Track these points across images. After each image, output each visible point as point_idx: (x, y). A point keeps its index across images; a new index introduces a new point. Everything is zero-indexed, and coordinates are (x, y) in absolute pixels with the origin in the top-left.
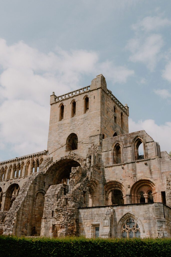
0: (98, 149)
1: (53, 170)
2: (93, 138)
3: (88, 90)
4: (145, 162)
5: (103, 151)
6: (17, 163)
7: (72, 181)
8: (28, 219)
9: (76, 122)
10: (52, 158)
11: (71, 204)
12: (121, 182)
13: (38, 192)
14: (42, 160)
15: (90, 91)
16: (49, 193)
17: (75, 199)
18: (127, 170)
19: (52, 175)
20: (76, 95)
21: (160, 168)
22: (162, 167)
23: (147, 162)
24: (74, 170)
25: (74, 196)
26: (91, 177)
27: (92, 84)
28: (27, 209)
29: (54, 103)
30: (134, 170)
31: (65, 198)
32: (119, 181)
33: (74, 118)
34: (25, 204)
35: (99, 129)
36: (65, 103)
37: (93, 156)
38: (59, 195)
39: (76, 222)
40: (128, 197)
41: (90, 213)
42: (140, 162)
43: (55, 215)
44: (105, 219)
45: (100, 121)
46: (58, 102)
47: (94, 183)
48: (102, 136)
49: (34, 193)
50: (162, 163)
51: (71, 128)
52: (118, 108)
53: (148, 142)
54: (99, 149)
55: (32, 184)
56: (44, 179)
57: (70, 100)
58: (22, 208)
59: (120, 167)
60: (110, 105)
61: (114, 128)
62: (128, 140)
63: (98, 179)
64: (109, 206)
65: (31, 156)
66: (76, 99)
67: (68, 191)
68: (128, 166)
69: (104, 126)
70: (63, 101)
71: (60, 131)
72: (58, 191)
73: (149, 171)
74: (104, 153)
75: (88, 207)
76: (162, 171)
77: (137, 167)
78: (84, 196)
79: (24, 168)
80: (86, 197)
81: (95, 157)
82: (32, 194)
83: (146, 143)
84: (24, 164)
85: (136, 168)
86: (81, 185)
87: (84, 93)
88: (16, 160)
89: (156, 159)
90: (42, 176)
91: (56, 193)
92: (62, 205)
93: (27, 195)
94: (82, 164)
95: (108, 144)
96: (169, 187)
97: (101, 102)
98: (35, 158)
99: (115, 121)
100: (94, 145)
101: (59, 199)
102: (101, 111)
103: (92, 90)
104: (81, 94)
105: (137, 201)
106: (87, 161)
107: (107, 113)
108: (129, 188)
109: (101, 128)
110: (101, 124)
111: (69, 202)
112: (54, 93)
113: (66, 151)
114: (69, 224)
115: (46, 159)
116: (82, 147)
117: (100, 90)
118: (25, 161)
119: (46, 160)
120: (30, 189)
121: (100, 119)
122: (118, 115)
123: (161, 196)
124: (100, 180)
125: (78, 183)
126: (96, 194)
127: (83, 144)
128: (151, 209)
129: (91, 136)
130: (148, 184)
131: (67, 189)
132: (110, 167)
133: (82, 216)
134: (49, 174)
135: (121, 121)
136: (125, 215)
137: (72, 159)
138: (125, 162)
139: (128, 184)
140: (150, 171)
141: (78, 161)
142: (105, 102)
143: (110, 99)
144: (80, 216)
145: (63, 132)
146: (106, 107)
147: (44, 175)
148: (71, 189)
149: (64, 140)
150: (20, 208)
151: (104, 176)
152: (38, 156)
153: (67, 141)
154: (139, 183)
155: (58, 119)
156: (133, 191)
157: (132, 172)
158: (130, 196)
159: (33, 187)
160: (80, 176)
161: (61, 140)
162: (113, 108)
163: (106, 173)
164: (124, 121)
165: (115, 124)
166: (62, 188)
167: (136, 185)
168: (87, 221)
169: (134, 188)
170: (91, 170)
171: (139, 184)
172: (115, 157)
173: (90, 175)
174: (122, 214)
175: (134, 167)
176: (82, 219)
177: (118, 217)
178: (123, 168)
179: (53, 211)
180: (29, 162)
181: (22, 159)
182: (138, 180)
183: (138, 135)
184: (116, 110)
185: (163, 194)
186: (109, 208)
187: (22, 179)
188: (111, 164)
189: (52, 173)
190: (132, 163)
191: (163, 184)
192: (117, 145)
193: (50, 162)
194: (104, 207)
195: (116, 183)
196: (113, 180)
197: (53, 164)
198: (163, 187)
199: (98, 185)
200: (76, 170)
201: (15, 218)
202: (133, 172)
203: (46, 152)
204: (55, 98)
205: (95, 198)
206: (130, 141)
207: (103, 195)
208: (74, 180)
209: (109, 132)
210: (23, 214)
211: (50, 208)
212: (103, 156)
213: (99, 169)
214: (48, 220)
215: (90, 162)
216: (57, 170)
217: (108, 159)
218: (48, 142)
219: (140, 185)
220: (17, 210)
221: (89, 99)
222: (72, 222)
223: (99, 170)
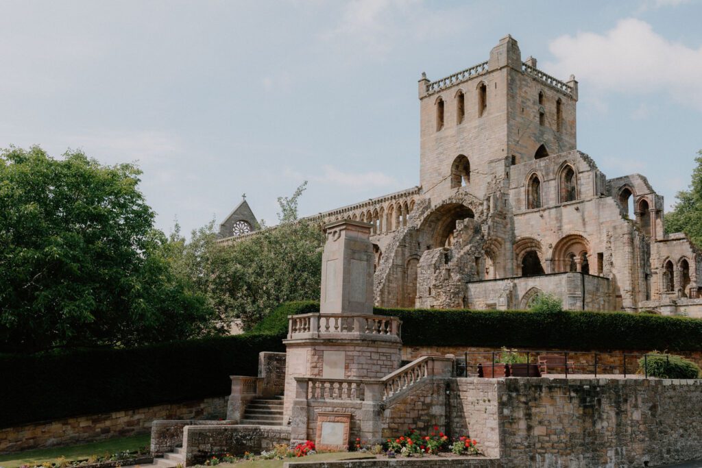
0: (502, 185)
1: (432, 221)
2: (493, 164)
3: (485, 71)
4: (576, 206)
5: (511, 187)
6: (372, 209)
7: (457, 242)
8: (397, 300)
9: (465, 134)
10: (429, 199)
11: (456, 277)
12: (539, 239)
13: (410, 258)
14: (413, 202)
15: (488, 72)
16: (423, 262)
17: (461, 270)
18: (548, 220)
19: (431, 229)
20: (463, 80)
21: (599, 216)
22: (601, 213)
23: (579, 205)
24: (459, 225)
25: (460, 265)
26: (489, 234)
27: (491, 57)
28: (395, 285)
29: (426, 97)
30: (559, 219)
31: (446, 269)
32: (535, 237)
33: (461, 126)
34: (391, 278)
35: (505, 147)
36: (445, 96)
37: (494, 198)
38: (437, 265)
39: (464, 301)
40: (549, 262)
41: (484, 289)
42: (568, 207)
43: (433, 292)
44: (500, 297)
45: (506, 133)
46: (433, 94)
47: (496, 241)
48: (511, 160)
49: (403, 259)
50: (601, 207)
51: (458, 145)
52: (548, 93)
53: (582, 172)
54: (504, 184)
55: (398, 247)
56: (418, 237)
57: (454, 90)
58: (387, 284)
59: (538, 214)
60: (529, 93)
61: (539, 137)
62: (551, 168)
63: (503, 236)
64: (508, 279)
65: (395, 196)
66: (464, 88)
67: (452, 257)
68: (549, 212)
69: (514, 140)
70: (441, 93)
71: (440, 150)
72: (436, 259)
73: (581, 221)
74: (513, 190)
75: (483, 279)
76: (601, 221)
77: (564, 214)
78: (477, 264)
79: (385, 217)
80: (480, 265)
81: (496, 200)
82: (401, 261)
83: (579, 173)
84: (384, 210)
85: (561, 216)
86: (471, 247)
87: (477, 77)
88: (369, 203)
89: (593, 201)
90: (413, 233)
91: (433, 262)
92: (442, 278)
93: (393, 264)
94: (476, 211)
95: (520, 176)
96: (609, 245)
97: (508, 94)
98: (401, 199)
99: (542, 122)
100: (495, 177)
101: (438, 271)
102: (508, 114)
103: (492, 71)
104: (472, 79)
105: (565, 268)
106: (485, 207)
107: (523, 111)
108: (550, 248)
109: (508, 145)
110: (508, 137)
111: (452, 274)
112: (424, 74)
113: (452, 187)
114: (452, 305)
115: (419, 202)
116: (477, 181)
117: (505, 70)
118: (386, 205)
119: (419, 204)
120: (396, 256)
121: (506, 129)
122: (550, 107)
123: (596, 260)
124: (507, 237)
125: (467, 245)
126: (500, 260)
127: (478, 174)
128: (564, 282)
129: (492, 162)
130: (580, 241)
131: (449, 254)
132: (521, 214)
133: (473, 293)
134: (426, 229)
135: (556, 117)
136: (530, 290)
137: (461, 202)
138: (545, 207)
139: (550, 242)
140: (584, 220)
141: (470, 207)
142: (518, 91)
143: (529, 81)
144: (469, 294)
145: (445, 152)
146: (519, 100)
147: (418, 230)
148: (456, 255)
149: (447, 168)
150: (384, 285)
151: (513, 229)
152: (406, 197)
153: (454, 170)
154: (567, 239)
155: (435, 129)
156: (557, 253)
157: (555, 222)
158: (552, 260)
159: (401, 252)
160: (470, 232)
161: (442, 168)
162: (538, 96)
163: (516, 225)
164: (564, 115)
165: (541, 128)
166: (441, 254)
167: (563, 243)
168: (480, 299)
169: (559, 248)
170: (490, 222)
171: (567, 242)
172: (531, 197)
173: (487, 231)
174: (526, 288)
175: (558, 215)
176: (473, 297)
177: (521, 293)
178: (542, 216)
179: (430, 288)
180: (391, 207)
181: (380, 201)
182: (564, 236)
183: (567, 159)
184: (544, 98)
185: (601, 256)
186: (509, 281)
187: (383, 235)
188: (524, 209)
189: (430, 226)
190: (556, 207)
191: (601, 242)
192: (534, 176)
193: (427, 208)
194: (502, 279)
195: (532, 240)
196: (527, 236)
197: (431, 213)
198: (601, 246)
199: (503, 245)
200: (463, 226)
201: (378, 299)
202: (557, 223)
203: (419, 190)
204: (428, 87)
205: (498, 265)
206: (554, 170)
207: (512, 259)
208: (461, 240)
209: (526, 147)
210: (389, 293)
211: (425, 283)
212: (511, 196)
213: (505, 218)
214: (424, 300)
215: (488, 209)
216: (438, 220)
217: (518, 200)
218: (421, 171)
219: (569, 243)
220: (380, 287)
221: (487, 89)
222: (457, 302)
223: (504, 221)
